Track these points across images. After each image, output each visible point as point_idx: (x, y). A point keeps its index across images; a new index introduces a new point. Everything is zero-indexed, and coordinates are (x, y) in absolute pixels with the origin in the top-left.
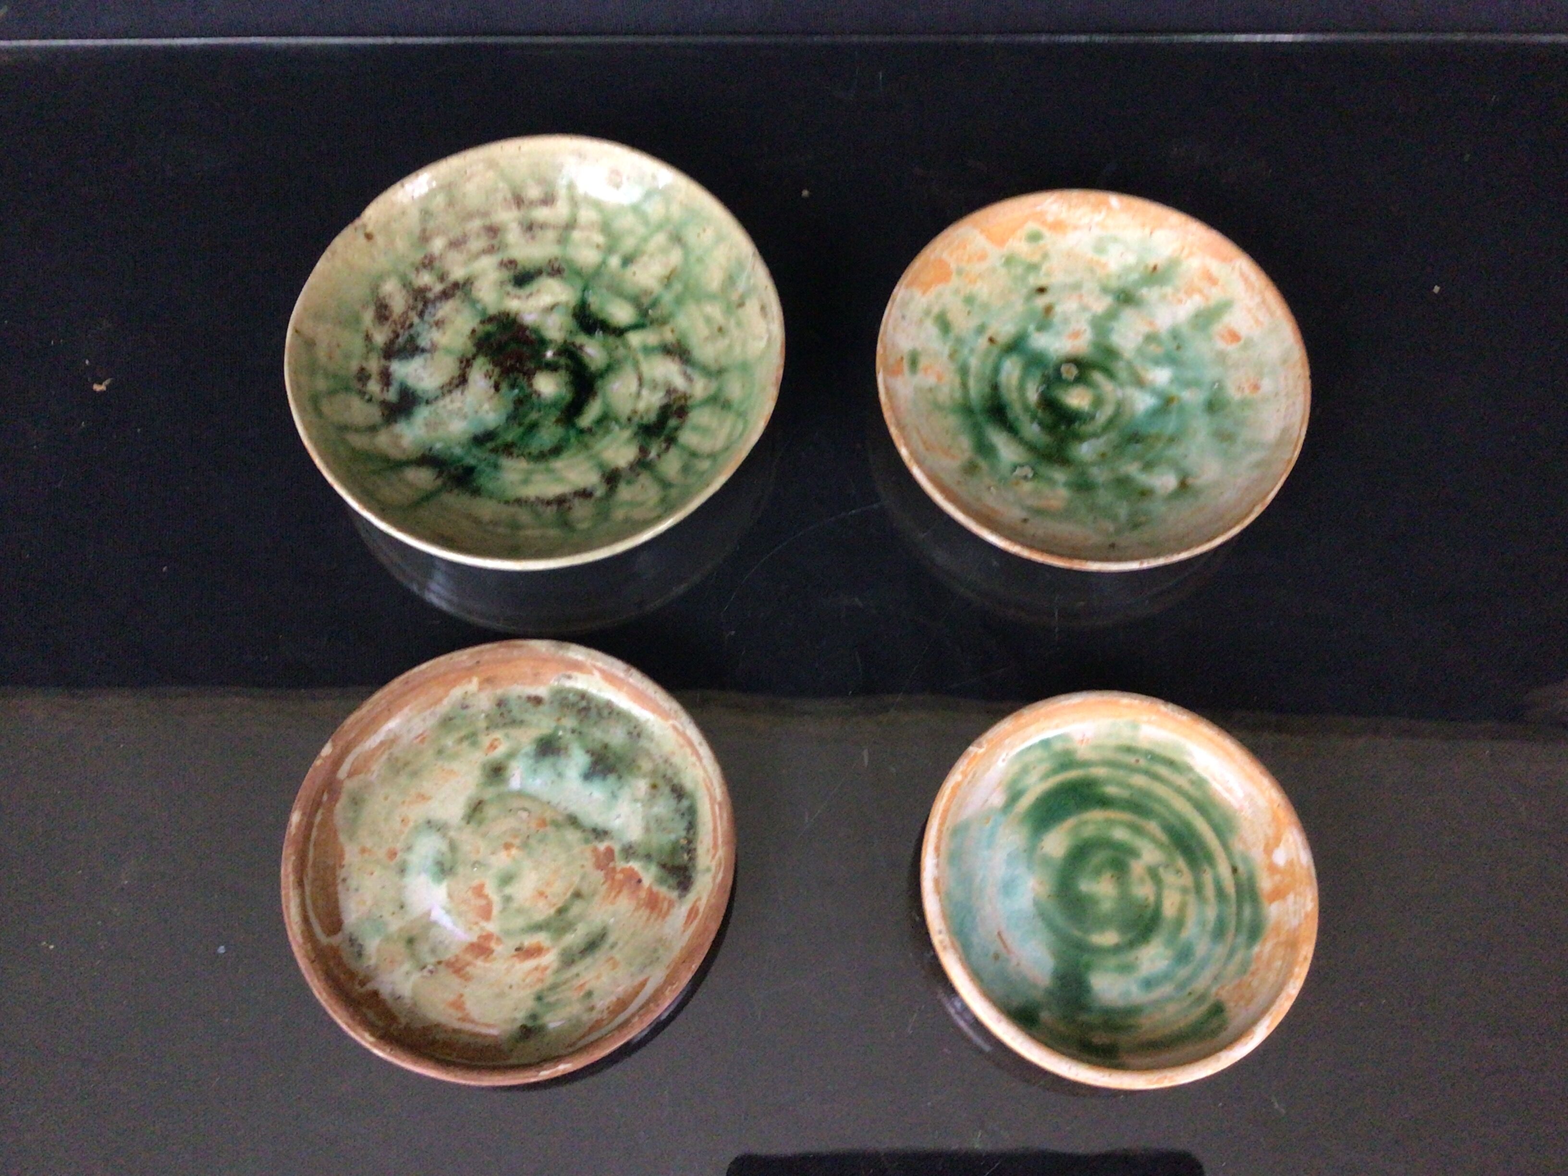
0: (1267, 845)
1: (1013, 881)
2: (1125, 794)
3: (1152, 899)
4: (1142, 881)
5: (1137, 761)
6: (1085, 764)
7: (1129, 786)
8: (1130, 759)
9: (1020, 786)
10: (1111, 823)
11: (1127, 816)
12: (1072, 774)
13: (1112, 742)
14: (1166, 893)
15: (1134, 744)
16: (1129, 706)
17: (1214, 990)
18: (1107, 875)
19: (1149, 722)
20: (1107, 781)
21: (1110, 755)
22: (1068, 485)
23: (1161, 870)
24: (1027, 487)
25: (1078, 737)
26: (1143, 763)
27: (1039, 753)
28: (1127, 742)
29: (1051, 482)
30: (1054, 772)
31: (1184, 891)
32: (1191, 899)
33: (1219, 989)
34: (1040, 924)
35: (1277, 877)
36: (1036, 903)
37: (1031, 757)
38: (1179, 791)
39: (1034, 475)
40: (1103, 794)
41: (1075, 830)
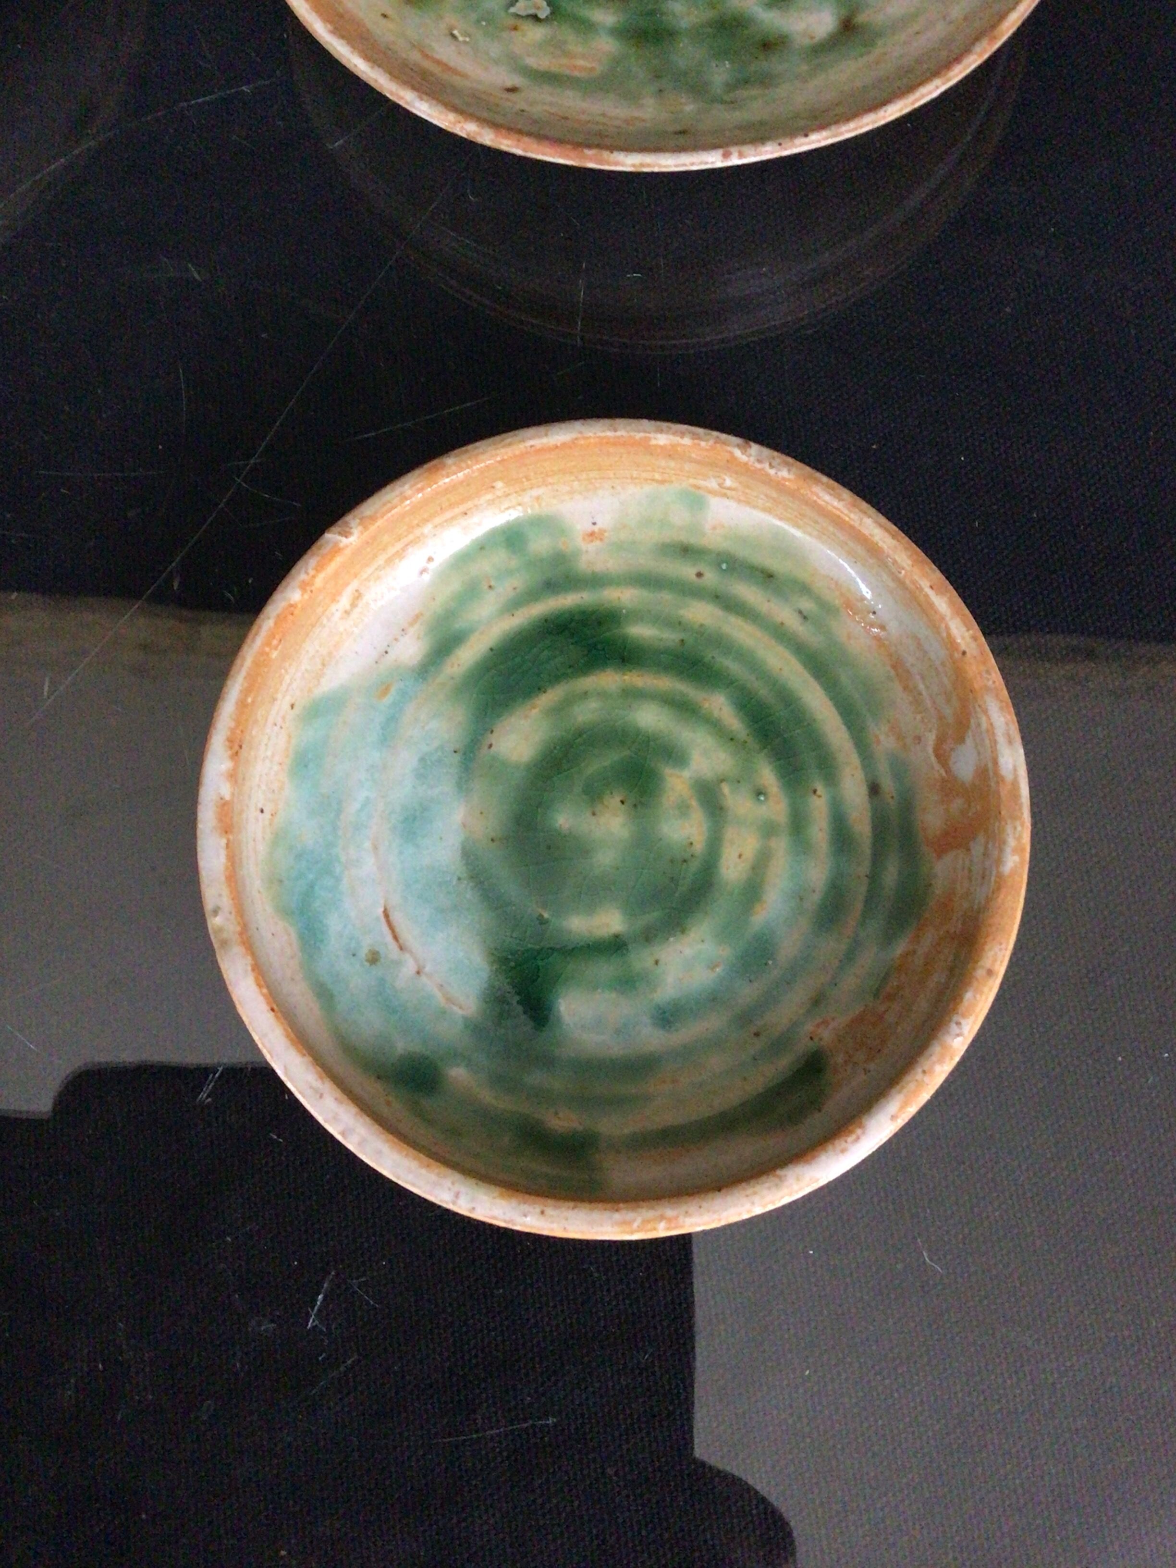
0: (940, 741)
1: (425, 809)
2: (669, 637)
3: (699, 846)
4: (683, 809)
5: (699, 575)
6: (596, 581)
7: (679, 624)
8: (687, 571)
9: (459, 625)
10: (632, 695)
11: (665, 683)
12: (568, 601)
13: (653, 536)
14: (730, 833)
15: (692, 540)
16: (670, 453)
17: (809, 1027)
18: (613, 800)
19: (723, 493)
20: (637, 615)
21: (646, 563)
22: (620, 33)
23: (726, 789)
24: (536, 33)
25: (581, 526)
26: (711, 578)
27: (500, 557)
28: (684, 537)
29: (586, 27)
30: (531, 596)
31: (769, 830)
32: (781, 845)
33: (818, 1026)
34: (470, 894)
35: (958, 804)
36: (468, 854)
37: (485, 566)
38: (780, 633)
39: (552, 13)
40: (625, 638)
41: (559, 710)
